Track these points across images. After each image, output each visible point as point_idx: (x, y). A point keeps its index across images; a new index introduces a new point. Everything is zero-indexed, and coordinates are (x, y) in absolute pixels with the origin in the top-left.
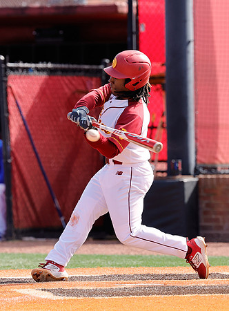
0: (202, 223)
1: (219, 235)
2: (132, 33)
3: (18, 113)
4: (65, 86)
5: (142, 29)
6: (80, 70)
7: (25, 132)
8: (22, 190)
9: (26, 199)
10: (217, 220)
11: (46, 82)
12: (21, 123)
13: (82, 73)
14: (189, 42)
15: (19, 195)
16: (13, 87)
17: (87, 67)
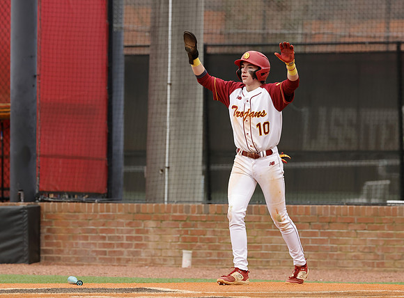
0: (43, 247)
1: (59, 258)
10: (58, 245)
14: (35, 76)
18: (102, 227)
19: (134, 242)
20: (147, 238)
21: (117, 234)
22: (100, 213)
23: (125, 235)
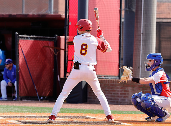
2: (66, 25)
3: (22, 54)
4: (40, 44)
5: (70, 24)
6: (46, 39)
7: (25, 61)
8: (23, 82)
9: (24, 86)
11: (33, 43)
12: (23, 57)
13: (47, 40)
15: (21, 84)
16: (21, 44)
17: (49, 37)
18: (111, 89)
19: (123, 95)
20: (128, 94)
21: (116, 92)
22: (110, 84)
23: (120, 93)
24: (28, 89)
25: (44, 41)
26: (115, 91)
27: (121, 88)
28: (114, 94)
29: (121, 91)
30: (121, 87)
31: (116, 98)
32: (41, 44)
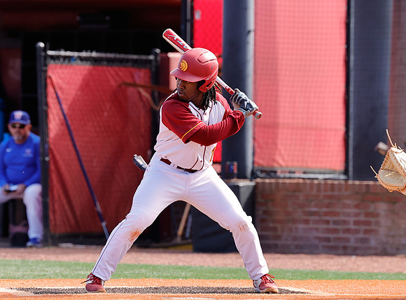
1: (276, 246)
2: (186, 21)
3: (58, 107)
4: (110, 78)
5: (198, 16)
8: (61, 192)
9: (64, 201)
10: (275, 229)
11: (90, 74)
13: (130, 64)
14: (249, 32)
15: (56, 197)
16: (53, 77)
17: (135, 57)
18: (325, 210)
19: (363, 227)
20: (377, 223)
21: (342, 218)
22: (323, 193)
23: (352, 219)
24: (78, 213)
25: (122, 69)
26: (337, 214)
27: (357, 206)
28: (335, 223)
29: (357, 215)
30: (355, 203)
31: (341, 235)
32: (113, 75)
